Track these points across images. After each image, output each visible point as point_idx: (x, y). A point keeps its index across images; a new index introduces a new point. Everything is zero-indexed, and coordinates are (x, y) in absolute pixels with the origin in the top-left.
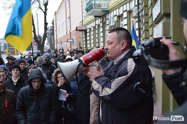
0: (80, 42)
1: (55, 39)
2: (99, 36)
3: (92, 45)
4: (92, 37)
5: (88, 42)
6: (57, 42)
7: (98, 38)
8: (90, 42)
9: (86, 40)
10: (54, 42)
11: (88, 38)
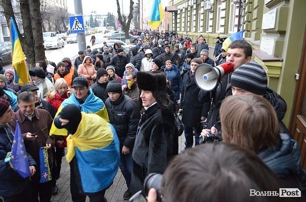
0: (169, 24)
1: (141, 19)
2: (191, 19)
3: (183, 29)
4: (183, 20)
5: (178, 25)
6: (143, 23)
7: (190, 21)
8: (181, 25)
9: (176, 23)
10: (139, 22)
11: (178, 21)
